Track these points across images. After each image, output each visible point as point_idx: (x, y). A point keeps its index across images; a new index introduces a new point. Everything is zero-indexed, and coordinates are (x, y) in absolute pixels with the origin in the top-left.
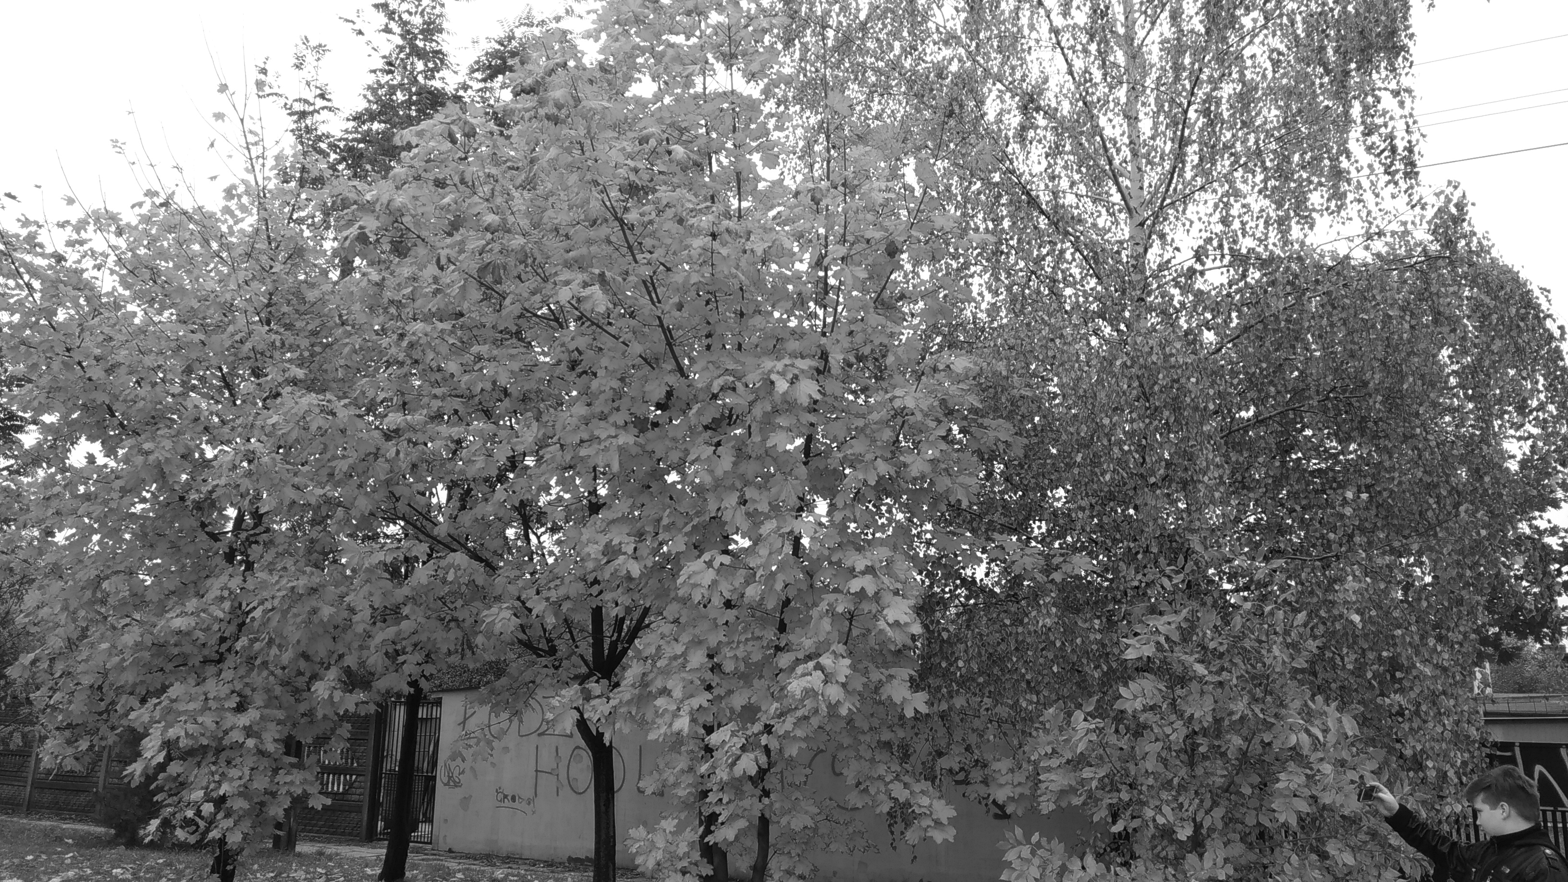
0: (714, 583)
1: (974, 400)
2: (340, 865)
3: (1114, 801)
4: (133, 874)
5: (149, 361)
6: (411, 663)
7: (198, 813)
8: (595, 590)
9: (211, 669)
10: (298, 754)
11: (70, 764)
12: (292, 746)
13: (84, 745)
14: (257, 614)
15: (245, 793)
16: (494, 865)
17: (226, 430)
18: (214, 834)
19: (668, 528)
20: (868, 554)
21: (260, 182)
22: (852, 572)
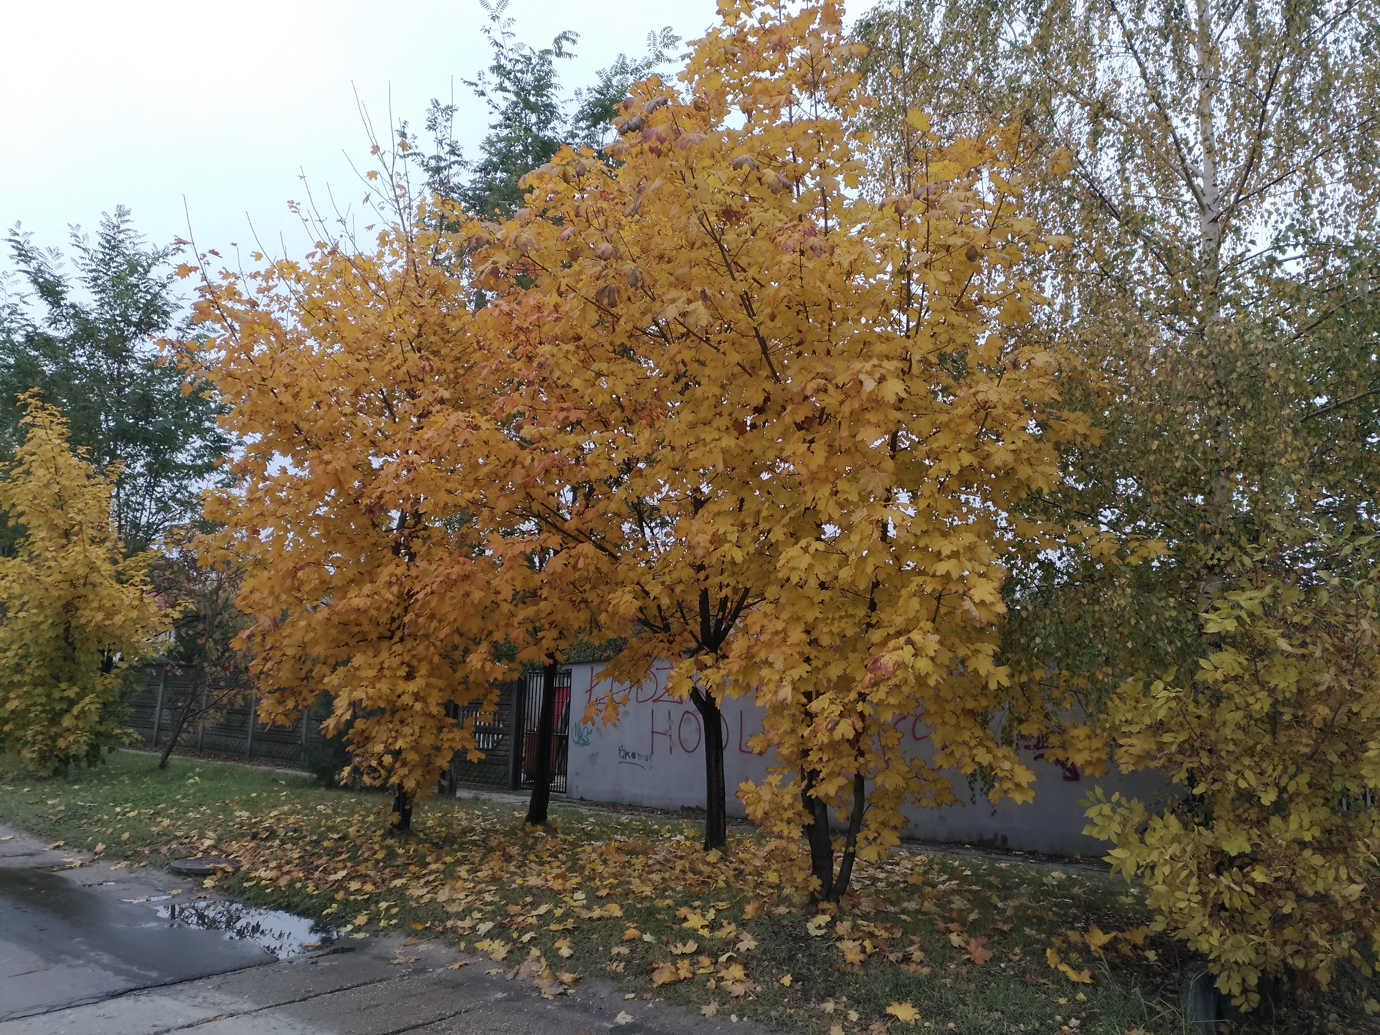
0: (810, 567)
1: (1052, 393)
2: (493, 809)
3: (1196, 765)
4: (334, 810)
5: (326, 386)
6: (549, 639)
7: (380, 763)
8: (702, 575)
9: (385, 644)
10: (455, 716)
11: (281, 720)
12: (451, 709)
13: (290, 704)
14: (420, 596)
15: (415, 747)
16: (619, 812)
17: (389, 442)
18: (394, 780)
19: (766, 519)
20: (954, 539)
21: (408, 229)
22: (938, 556)
